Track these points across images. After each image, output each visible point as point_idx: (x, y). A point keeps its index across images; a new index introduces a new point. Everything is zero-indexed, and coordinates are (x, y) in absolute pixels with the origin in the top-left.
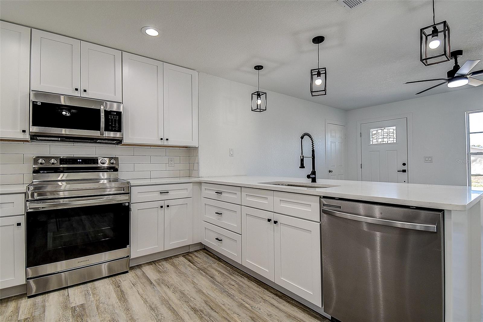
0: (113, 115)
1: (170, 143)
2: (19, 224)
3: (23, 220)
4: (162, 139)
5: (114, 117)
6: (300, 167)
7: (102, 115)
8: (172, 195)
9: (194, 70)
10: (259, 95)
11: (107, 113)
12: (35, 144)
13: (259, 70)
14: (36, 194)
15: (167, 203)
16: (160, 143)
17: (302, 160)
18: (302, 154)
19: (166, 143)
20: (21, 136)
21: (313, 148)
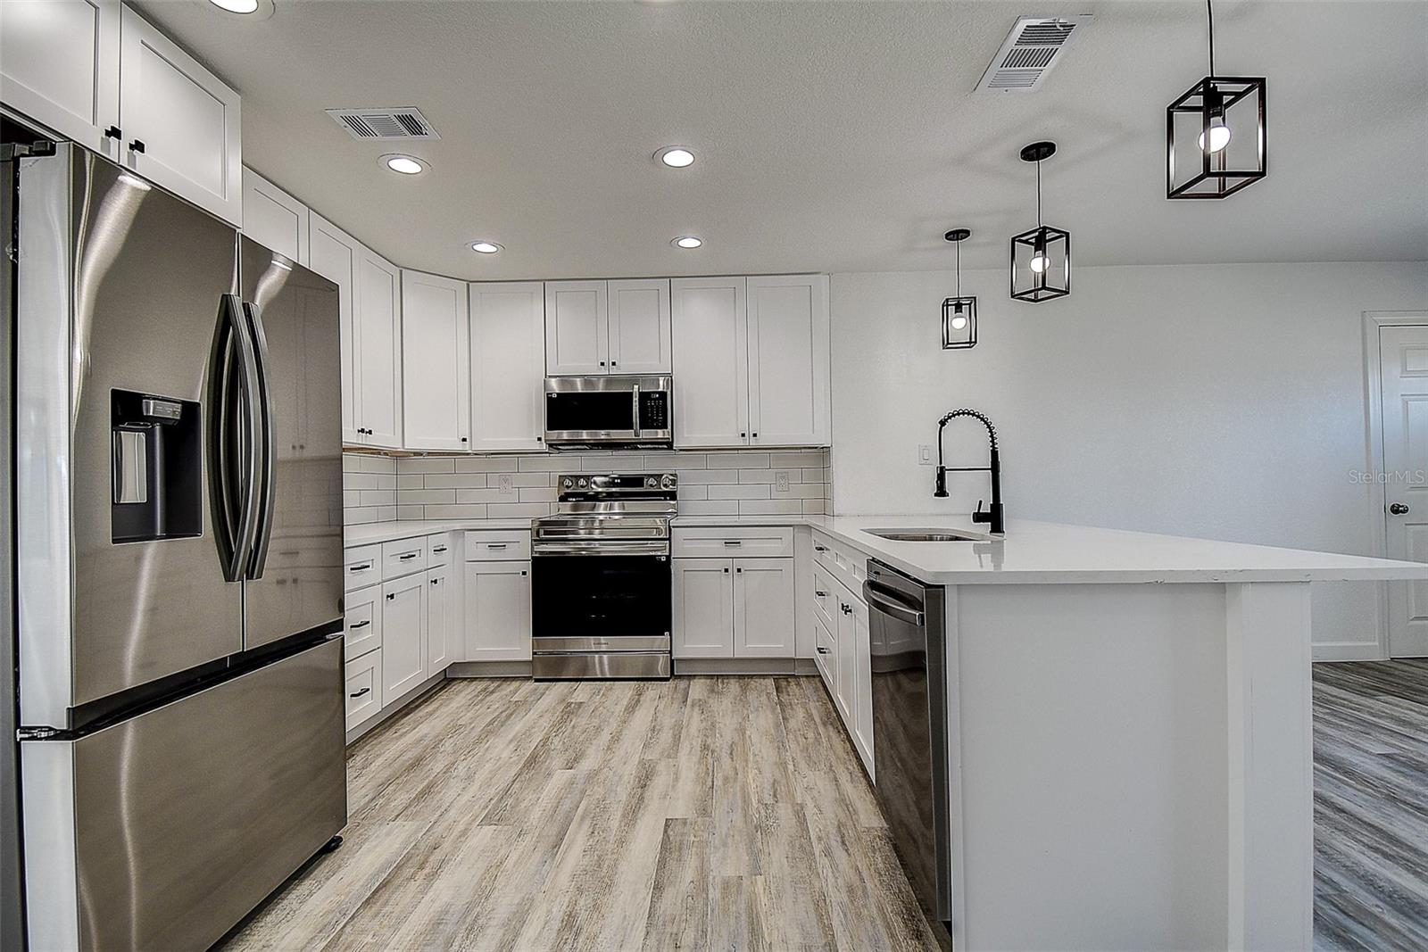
0: (654, 399)
1: (762, 442)
2: (524, 573)
3: (528, 567)
4: (743, 435)
5: (655, 403)
6: (936, 495)
7: (636, 399)
8: (748, 548)
9: (816, 273)
10: (958, 307)
11: (644, 397)
12: (555, 456)
13: (958, 239)
14: (542, 532)
15: (738, 563)
16: (740, 443)
17: (941, 477)
18: (941, 463)
19: (753, 442)
20: (537, 446)
21: (994, 444)
